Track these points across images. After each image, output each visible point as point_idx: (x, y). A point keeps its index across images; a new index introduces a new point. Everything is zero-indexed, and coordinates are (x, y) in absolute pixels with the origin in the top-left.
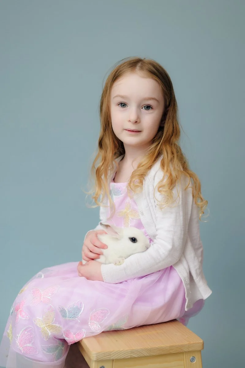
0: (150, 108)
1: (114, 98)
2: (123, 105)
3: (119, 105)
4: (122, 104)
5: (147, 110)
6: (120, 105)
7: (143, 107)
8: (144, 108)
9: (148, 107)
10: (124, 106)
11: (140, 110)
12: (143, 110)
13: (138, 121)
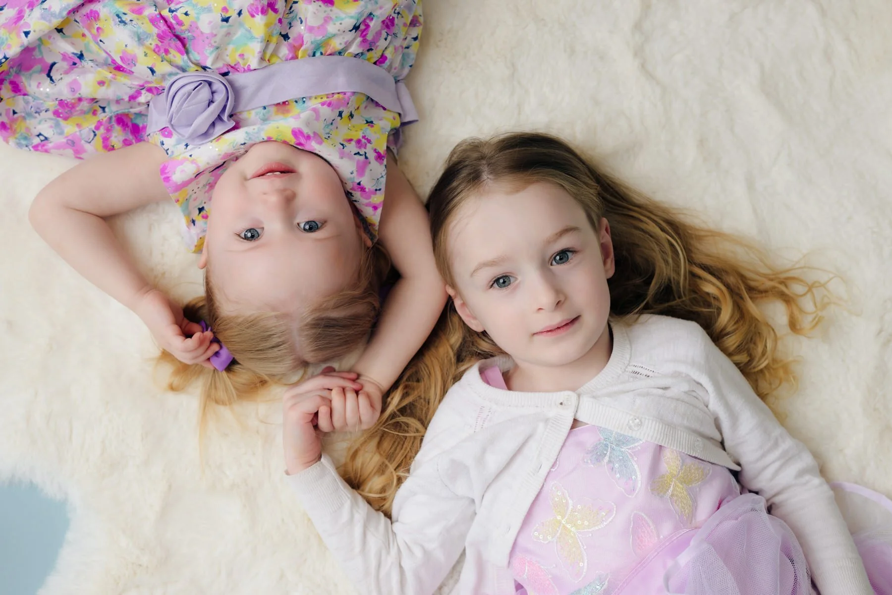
0: (569, 254)
1: (472, 275)
2: (502, 281)
3: (492, 285)
4: (497, 281)
5: (563, 263)
6: (495, 285)
7: (551, 260)
8: (554, 263)
9: (563, 255)
10: (506, 283)
11: (550, 270)
12: (557, 268)
13: (562, 298)
